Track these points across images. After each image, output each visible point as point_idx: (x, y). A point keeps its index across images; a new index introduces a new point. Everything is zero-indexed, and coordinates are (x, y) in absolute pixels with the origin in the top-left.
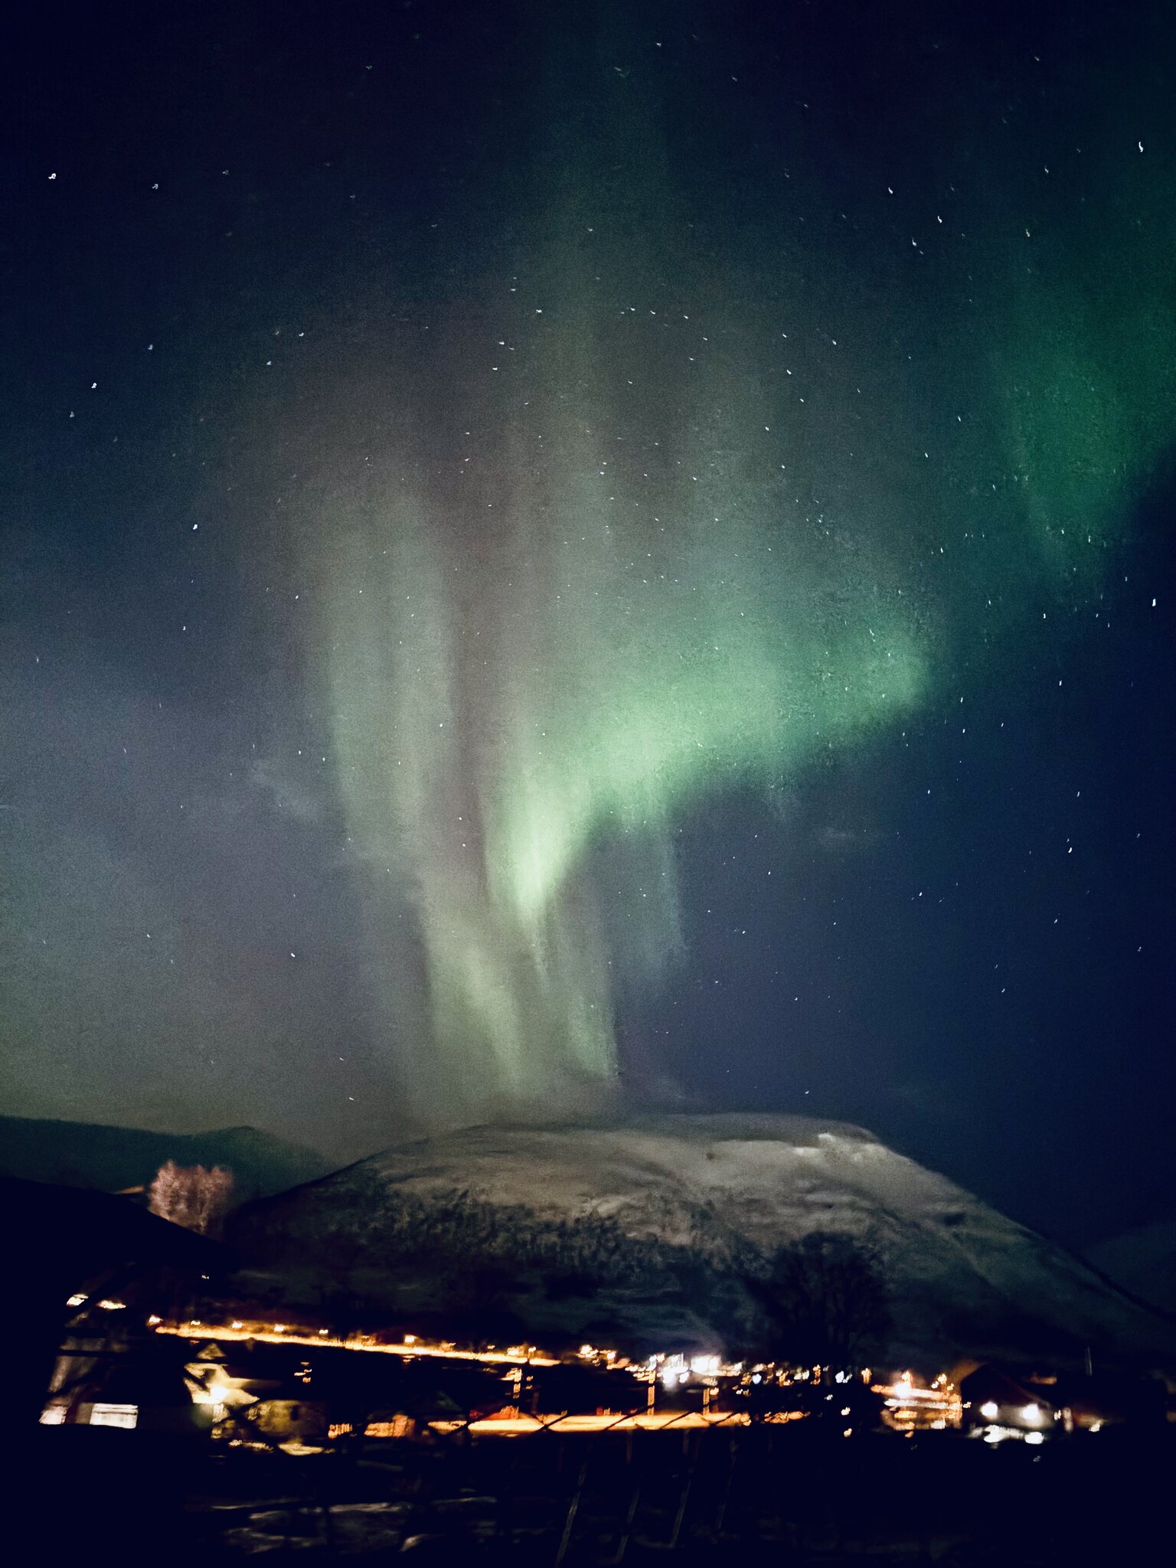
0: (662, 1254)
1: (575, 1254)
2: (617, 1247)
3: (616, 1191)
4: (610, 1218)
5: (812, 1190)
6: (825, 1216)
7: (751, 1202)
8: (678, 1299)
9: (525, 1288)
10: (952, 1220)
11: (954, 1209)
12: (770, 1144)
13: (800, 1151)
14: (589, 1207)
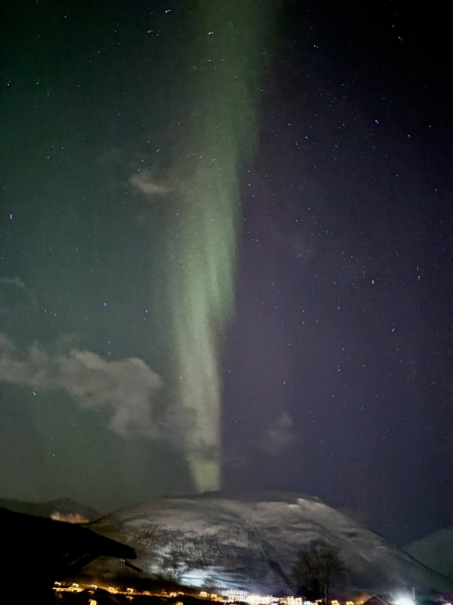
0: (236, 551)
2: (218, 548)
3: (217, 524)
4: (215, 536)
5: (296, 523)
7: (272, 528)
8: (243, 570)
10: (352, 535)
11: (353, 530)
12: (279, 504)
13: (291, 506)
14: (206, 531)
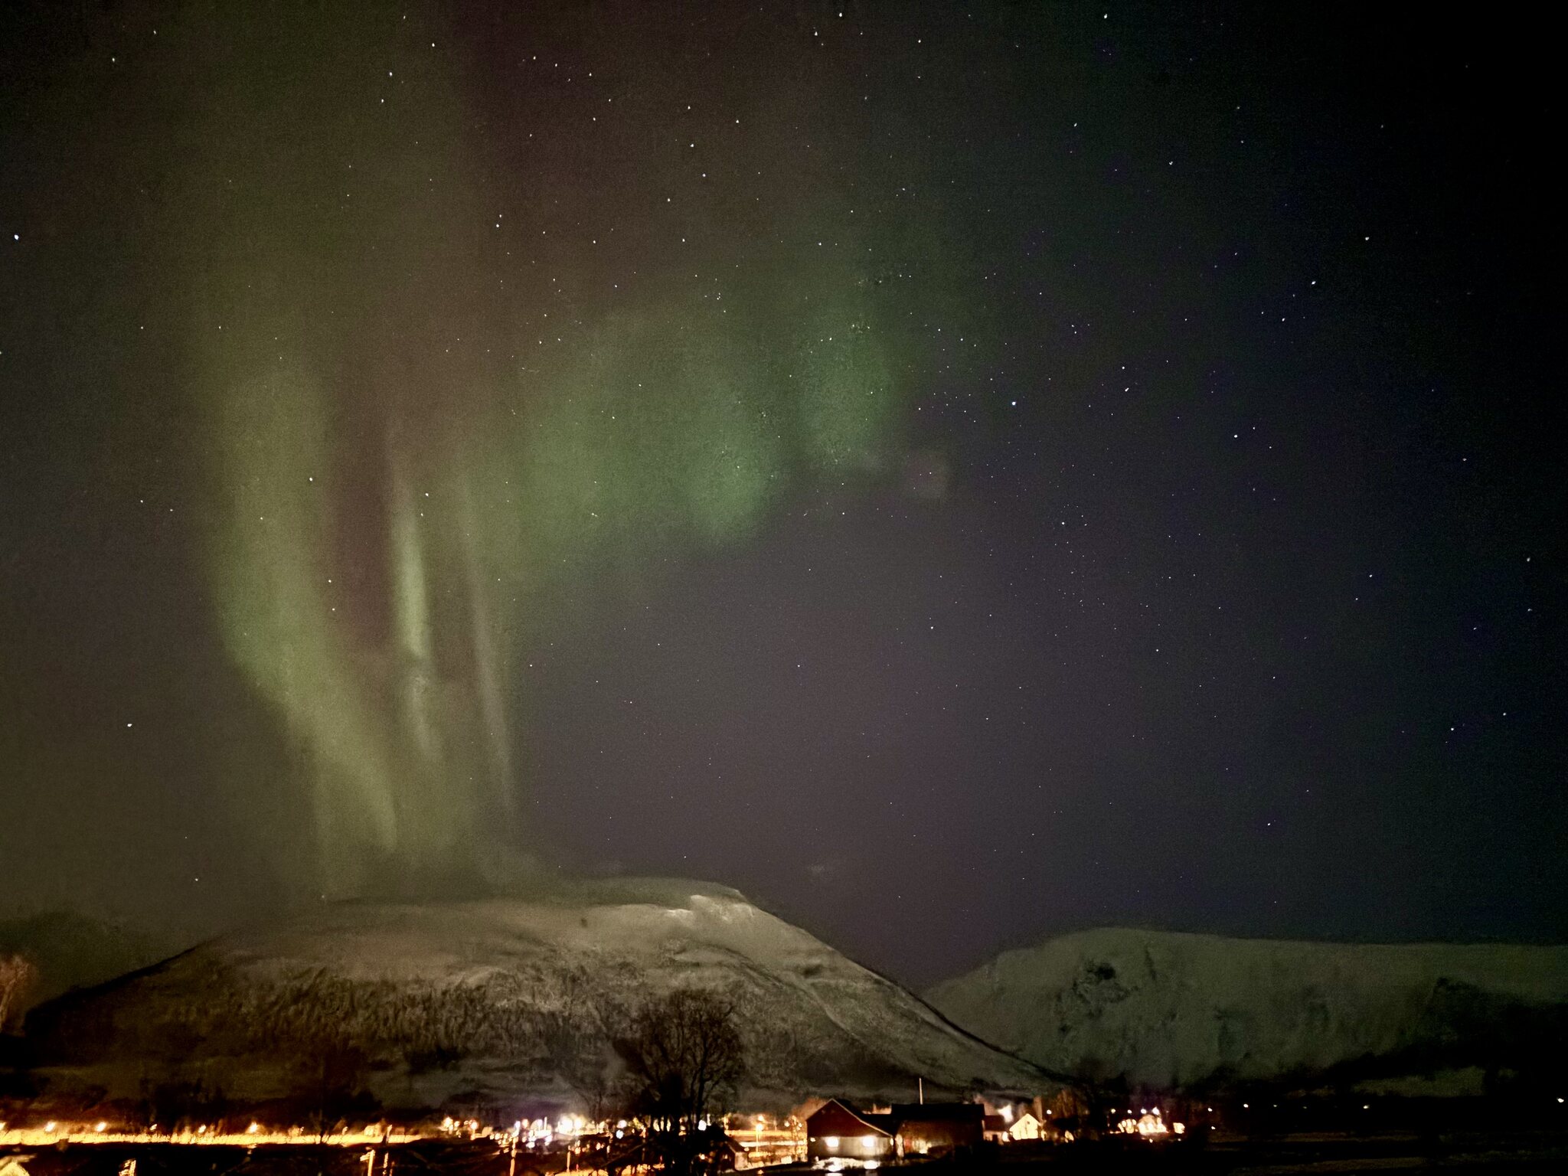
0: (530, 1021)
1: (441, 1027)
2: (485, 1017)
3: (487, 962)
4: (479, 988)
5: (683, 950)
6: (692, 975)
7: (624, 965)
8: (546, 1064)
9: (383, 1066)
10: (809, 972)
11: (815, 961)
12: (643, 908)
13: (673, 913)
14: (457, 979)
